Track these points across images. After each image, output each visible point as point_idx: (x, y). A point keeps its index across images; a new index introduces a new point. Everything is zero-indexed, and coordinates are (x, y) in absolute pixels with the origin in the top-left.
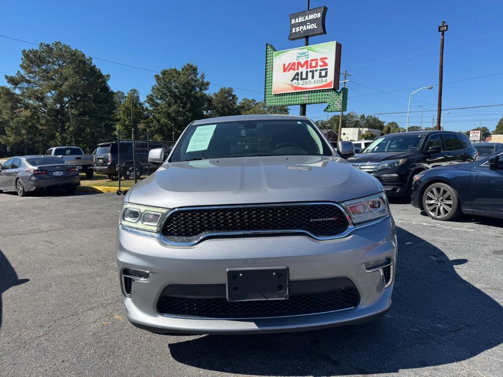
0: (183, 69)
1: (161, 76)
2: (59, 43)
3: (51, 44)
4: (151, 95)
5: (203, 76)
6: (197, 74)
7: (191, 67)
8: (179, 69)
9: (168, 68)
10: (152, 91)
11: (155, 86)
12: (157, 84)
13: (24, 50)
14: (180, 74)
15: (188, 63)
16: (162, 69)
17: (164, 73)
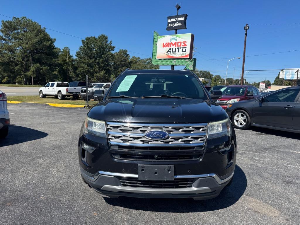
0: (99, 38)
1: (85, 40)
2: (25, 17)
3: (20, 18)
4: (79, 52)
5: (111, 43)
6: (108, 41)
7: (104, 36)
8: (97, 37)
9: (90, 36)
10: (80, 49)
11: (82, 46)
12: (83, 45)
13: (3, 20)
14: (97, 40)
15: (102, 34)
16: (87, 37)
17: (88, 39)
